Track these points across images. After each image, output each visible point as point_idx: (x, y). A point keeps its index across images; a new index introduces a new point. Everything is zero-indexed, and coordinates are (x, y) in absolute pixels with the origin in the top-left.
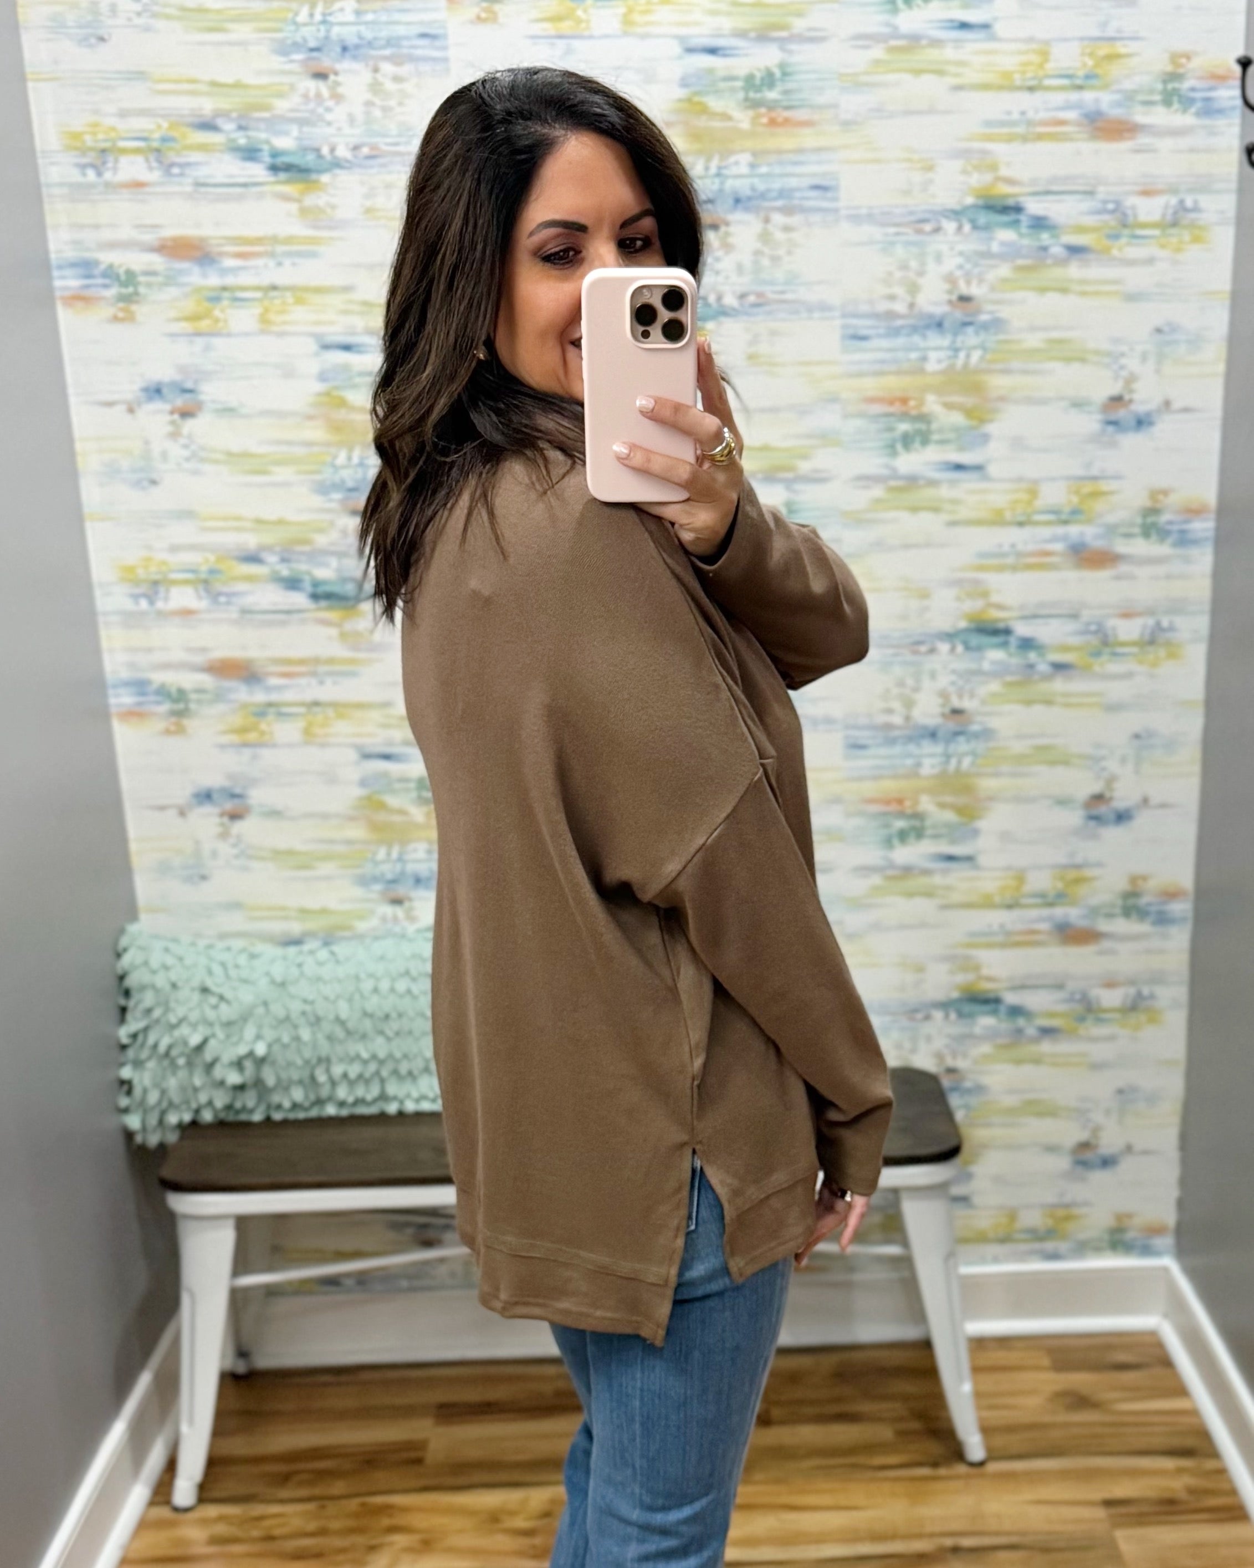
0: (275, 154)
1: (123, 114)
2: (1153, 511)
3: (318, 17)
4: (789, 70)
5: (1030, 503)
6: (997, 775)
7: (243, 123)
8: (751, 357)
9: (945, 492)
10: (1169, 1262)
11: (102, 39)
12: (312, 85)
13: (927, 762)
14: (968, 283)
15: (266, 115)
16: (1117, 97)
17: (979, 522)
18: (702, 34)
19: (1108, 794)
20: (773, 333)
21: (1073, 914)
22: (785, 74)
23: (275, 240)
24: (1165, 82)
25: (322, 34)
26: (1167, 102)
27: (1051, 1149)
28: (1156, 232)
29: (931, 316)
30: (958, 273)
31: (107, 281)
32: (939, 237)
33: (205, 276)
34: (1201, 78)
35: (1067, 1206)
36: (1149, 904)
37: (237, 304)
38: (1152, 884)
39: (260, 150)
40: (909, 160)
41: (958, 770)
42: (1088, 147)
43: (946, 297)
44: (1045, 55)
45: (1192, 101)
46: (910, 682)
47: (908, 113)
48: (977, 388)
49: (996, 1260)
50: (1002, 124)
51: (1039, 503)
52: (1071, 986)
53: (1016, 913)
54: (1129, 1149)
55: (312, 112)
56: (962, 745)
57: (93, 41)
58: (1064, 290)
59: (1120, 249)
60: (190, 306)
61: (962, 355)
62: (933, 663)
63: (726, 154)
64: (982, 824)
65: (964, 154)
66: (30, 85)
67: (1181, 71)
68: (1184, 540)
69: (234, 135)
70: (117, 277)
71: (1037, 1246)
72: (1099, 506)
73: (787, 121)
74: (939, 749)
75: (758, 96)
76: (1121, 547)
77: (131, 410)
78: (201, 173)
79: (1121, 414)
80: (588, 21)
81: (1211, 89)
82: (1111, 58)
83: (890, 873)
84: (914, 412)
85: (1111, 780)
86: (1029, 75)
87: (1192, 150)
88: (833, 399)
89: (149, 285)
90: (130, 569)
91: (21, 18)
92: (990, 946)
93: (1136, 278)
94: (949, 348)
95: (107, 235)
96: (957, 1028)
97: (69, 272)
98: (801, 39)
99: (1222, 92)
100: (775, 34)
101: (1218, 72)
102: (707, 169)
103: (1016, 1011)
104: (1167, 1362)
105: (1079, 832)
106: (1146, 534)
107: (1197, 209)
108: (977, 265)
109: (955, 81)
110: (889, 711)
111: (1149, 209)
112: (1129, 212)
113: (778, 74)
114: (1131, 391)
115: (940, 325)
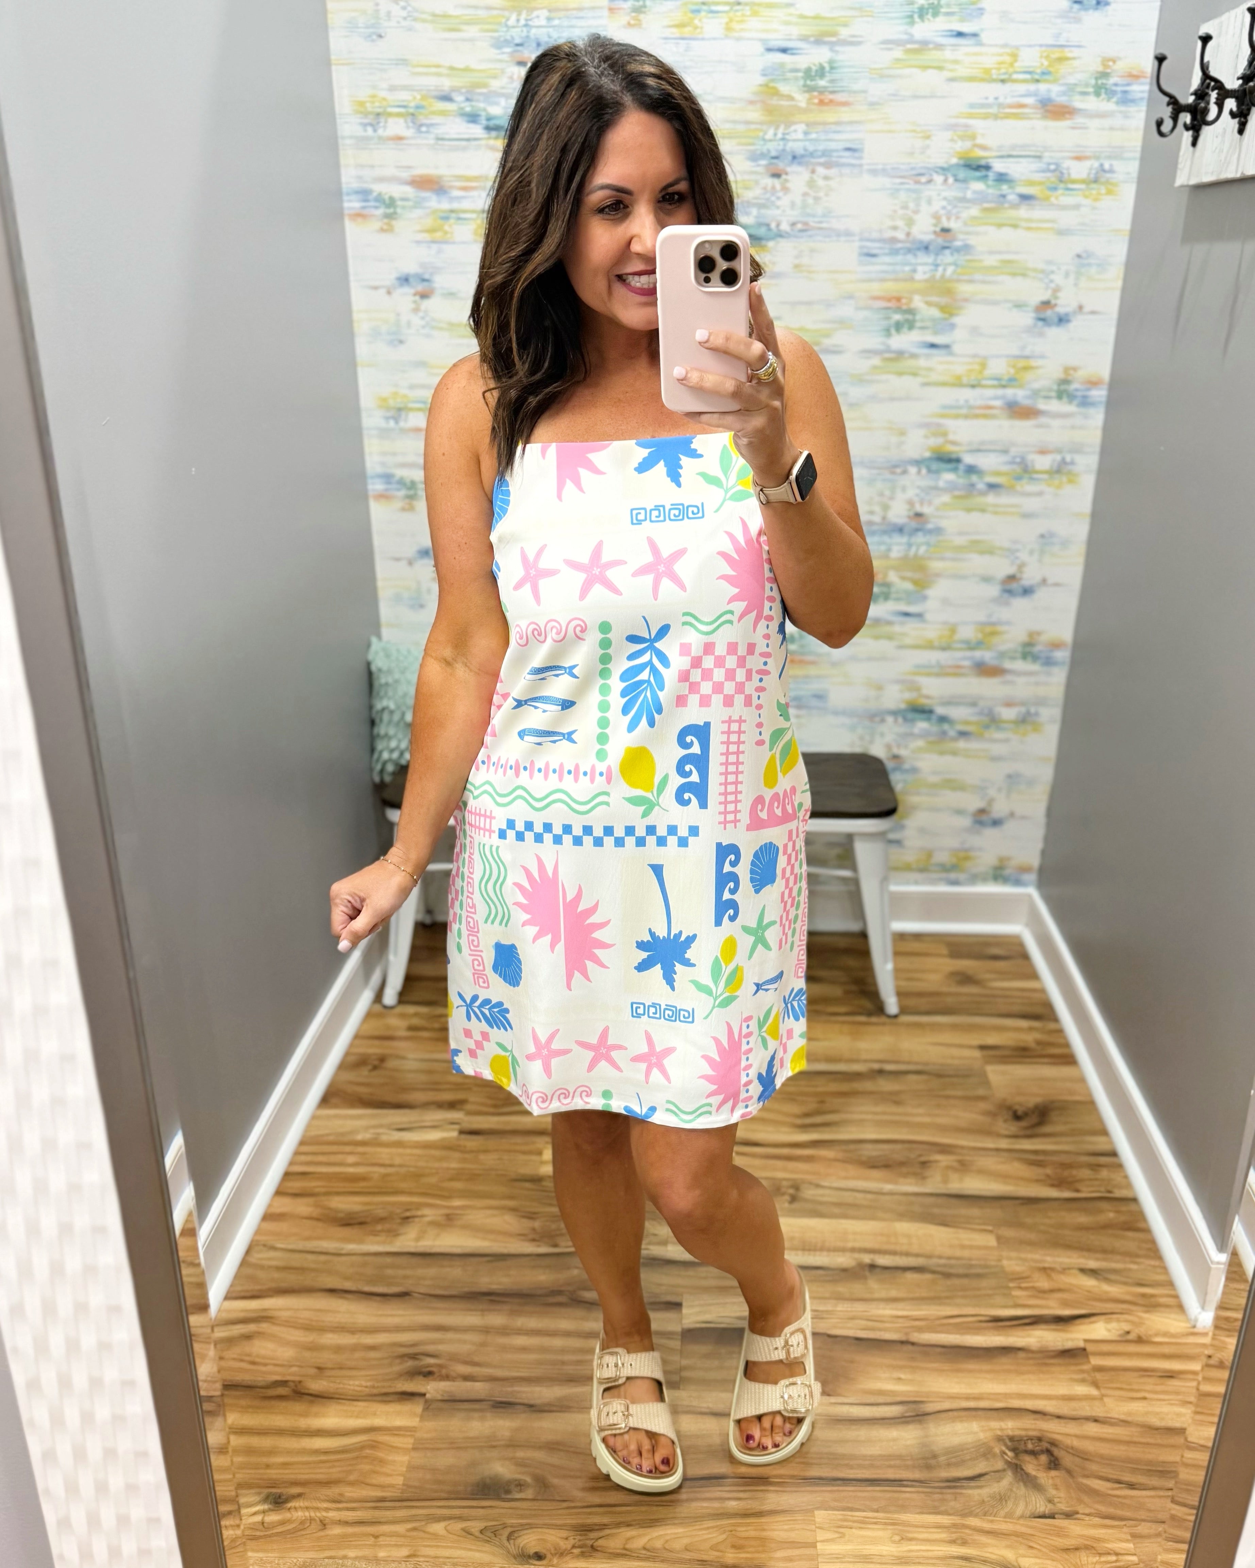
0: (489, 119)
1: (392, 89)
2: (1065, 382)
3: (522, 22)
4: (835, 65)
5: (981, 372)
6: (943, 559)
7: (469, 96)
8: (797, 266)
9: (922, 362)
10: (1033, 892)
11: (380, 36)
12: (515, 70)
13: (894, 548)
14: (949, 219)
15: (484, 90)
16: (1063, 88)
17: (944, 384)
18: (778, 39)
19: (1018, 575)
21: (987, 656)
22: (832, 68)
24: (1096, 79)
25: (524, 34)
26: (1097, 94)
27: (959, 812)
28: (1083, 186)
29: (921, 242)
30: (942, 212)
31: (377, 204)
32: (931, 186)
33: (439, 202)
34: (1122, 77)
35: (967, 850)
36: (1040, 651)
37: (460, 222)
38: (1044, 638)
39: (478, 116)
40: (914, 131)
41: (916, 555)
42: (1040, 124)
43: (932, 229)
44: (1015, 56)
45: (1114, 93)
46: (887, 493)
47: (916, 97)
48: (949, 292)
49: (916, 883)
50: (982, 106)
51: (988, 372)
52: (982, 704)
53: (948, 654)
54: (1012, 815)
56: (920, 538)
57: (374, 37)
58: (1015, 226)
59: (1057, 198)
60: (429, 222)
61: (940, 269)
62: (904, 480)
63: (788, 124)
64: (930, 592)
65: (952, 127)
66: (333, 68)
67: (1109, 71)
68: (1085, 402)
69: (463, 105)
70: (384, 202)
71: (944, 875)
72: (1028, 376)
73: (831, 101)
74: (904, 539)
75: (813, 83)
76: (1042, 405)
77: (389, 293)
78: (440, 131)
79: (1049, 313)
80: (702, 28)
81: (1128, 85)
82: (1061, 60)
84: (904, 307)
85: (1021, 566)
86: (1003, 71)
87: (1112, 129)
88: (850, 297)
89: (404, 207)
90: (384, 399)
91: (329, 22)
92: (929, 675)
93: (1067, 219)
94: (932, 264)
95: (378, 172)
96: (902, 728)
97: (353, 197)
98: (845, 43)
99: (1135, 88)
100: (827, 39)
101: (1135, 73)
102: (775, 135)
103: (943, 719)
104: (1025, 956)
105: (996, 601)
106: (1059, 397)
107: (1111, 171)
108: (955, 207)
109: (950, 75)
110: (872, 513)
111: (1079, 170)
112: (1065, 171)
113: (827, 68)
114: (1056, 298)
115: (926, 248)
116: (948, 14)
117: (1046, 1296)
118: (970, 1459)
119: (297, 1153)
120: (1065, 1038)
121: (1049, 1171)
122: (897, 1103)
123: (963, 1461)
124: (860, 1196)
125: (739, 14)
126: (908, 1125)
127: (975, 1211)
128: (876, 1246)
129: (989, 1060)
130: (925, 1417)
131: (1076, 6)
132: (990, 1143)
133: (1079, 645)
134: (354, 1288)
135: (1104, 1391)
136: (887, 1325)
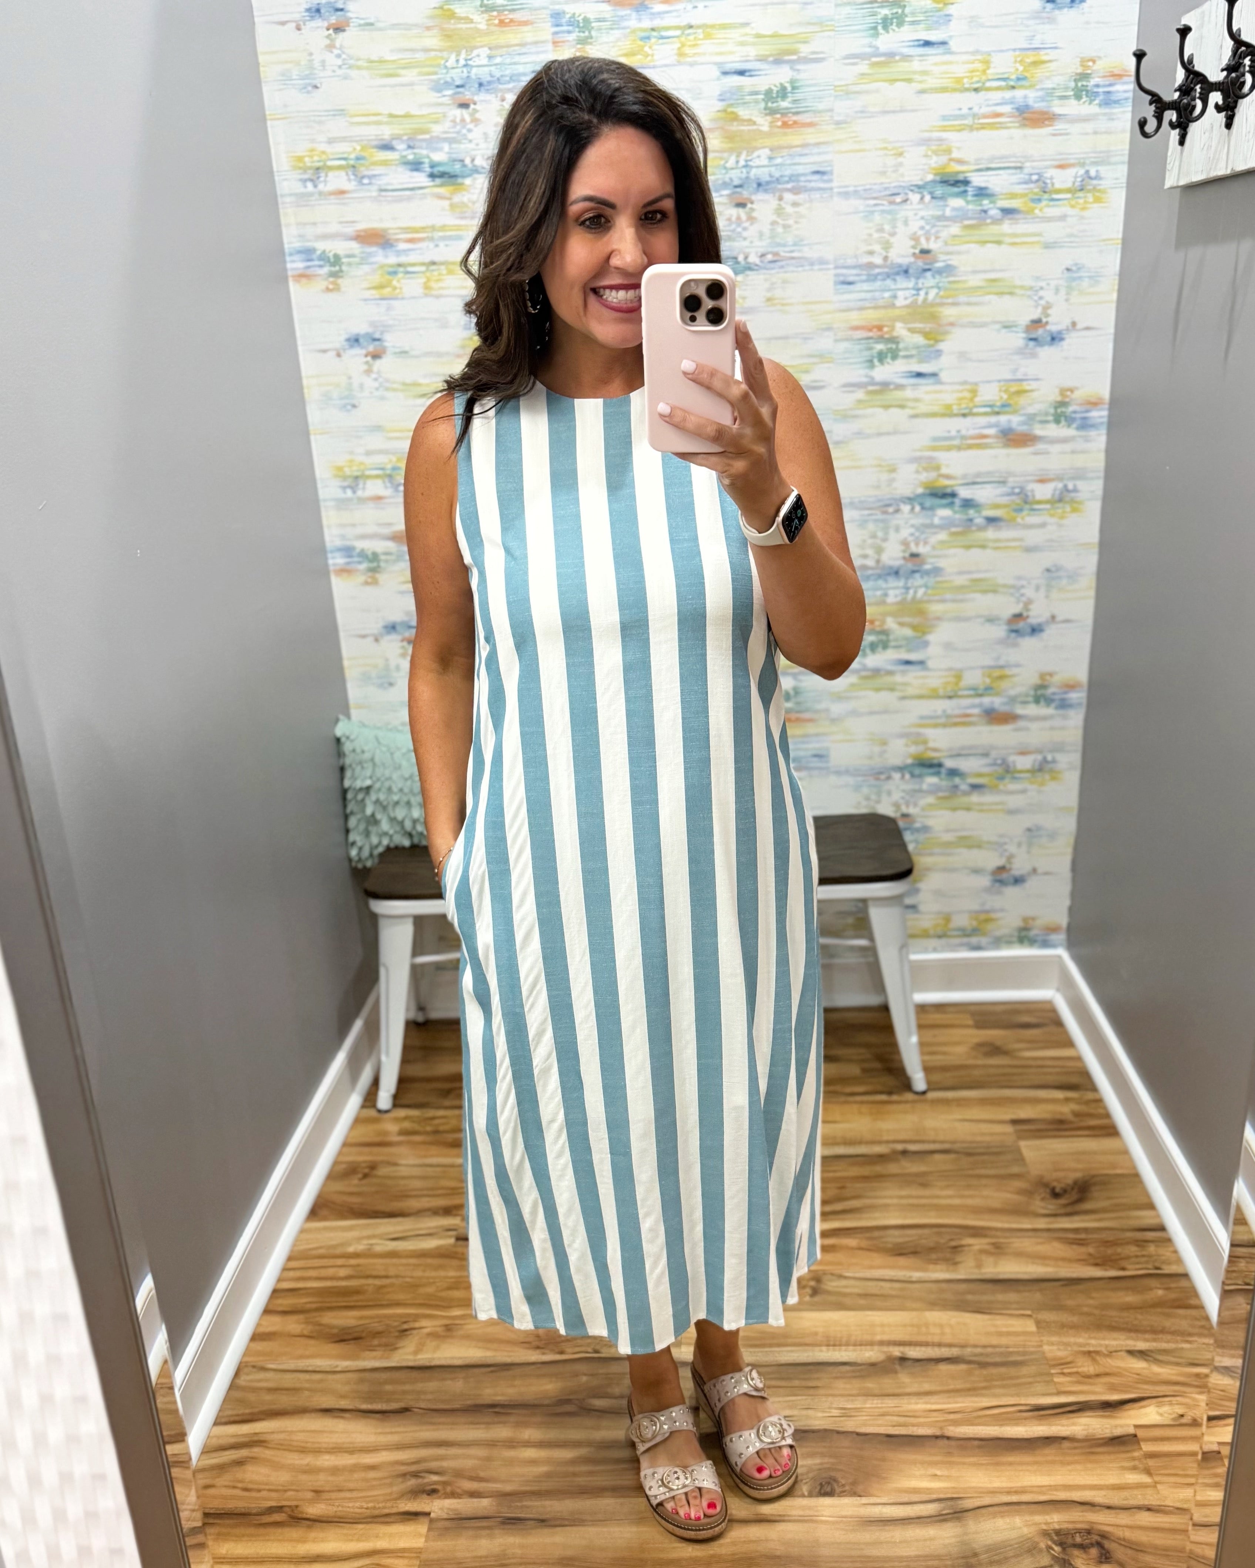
0: (433, 165)
1: (331, 141)
2: (1063, 404)
3: (462, 62)
4: (797, 84)
5: (972, 400)
6: (943, 601)
7: (412, 144)
8: (768, 300)
9: (909, 393)
10: (1062, 953)
11: (316, 87)
12: (458, 113)
13: (891, 593)
14: (928, 239)
15: (427, 136)
16: (1040, 94)
17: (933, 415)
18: (735, 60)
19: (1025, 614)
20: (785, 282)
21: (996, 702)
22: (794, 88)
23: (433, 228)
24: (1076, 81)
25: (465, 74)
26: (1078, 97)
27: (976, 871)
28: (1068, 196)
29: (900, 266)
30: (920, 232)
31: (321, 263)
32: (906, 206)
33: (386, 256)
34: (1103, 77)
35: (987, 912)
36: (1054, 694)
37: (408, 276)
38: (1056, 679)
39: (421, 163)
40: (885, 149)
41: (914, 598)
42: (1018, 133)
43: (911, 251)
44: (987, 63)
45: (1096, 95)
46: (880, 534)
47: (885, 112)
48: (933, 317)
49: (935, 950)
50: (956, 117)
51: (979, 399)
52: (994, 754)
53: (954, 702)
54: (1034, 871)
55: (458, 133)
56: (918, 580)
57: (310, 88)
58: (999, 243)
59: (1041, 210)
60: (377, 279)
61: (922, 293)
62: (898, 520)
63: (751, 150)
64: (930, 638)
65: (926, 142)
66: (269, 123)
67: (1089, 71)
68: (1085, 425)
69: (404, 153)
70: (328, 260)
71: (965, 940)
72: (1022, 400)
73: (795, 122)
74: (901, 583)
75: (775, 105)
76: (1038, 431)
77: (339, 355)
78: (382, 182)
79: (1040, 332)
80: (652, 55)
81: (1111, 85)
82: (1037, 63)
83: (864, 673)
84: (887, 336)
85: (1027, 603)
86: (975, 79)
87: (1096, 133)
88: (829, 328)
89: (349, 264)
90: (340, 469)
91: (262, 75)
92: (936, 726)
93: (1053, 231)
94: (914, 289)
95: (320, 230)
96: (909, 785)
97: (296, 257)
98: (806, 60)
99: (1118, 87)
100: (786, 58)
101: (1116, 72)
102: (737, 162)
103: (953, 773)
104: (1058, 1023)
105: (1002, 642)
106: (1057, 421)
107: (1098, 177)
108: (934, 226)
109: (920, 86)
110: (865, 556)
111: (1063, 179)
112: (1048, 181)
113: (789, 89)
114: (1047, 316)
115: (906, 272)
116: (913, 23)
117: (1090, 1380)
118: (1014, 1556)
119: (285, 1269)
120: (1105, 1108)
121: (1091, 1250)
122: (924, 1185)
123: (1006, 1558)
124: (887, 1285)
125: (691, 37)
126: (938, 1208)
127: (1012, 1296)
128: (907, 1338)
129: (1021, 1135)
130: (965, 1514)
131: (1049, 6)
132: (1026, 1224)
133: (1095, 684)
134: (351, 1407)
135: (1157, 1479)
136: (922, 1420)
